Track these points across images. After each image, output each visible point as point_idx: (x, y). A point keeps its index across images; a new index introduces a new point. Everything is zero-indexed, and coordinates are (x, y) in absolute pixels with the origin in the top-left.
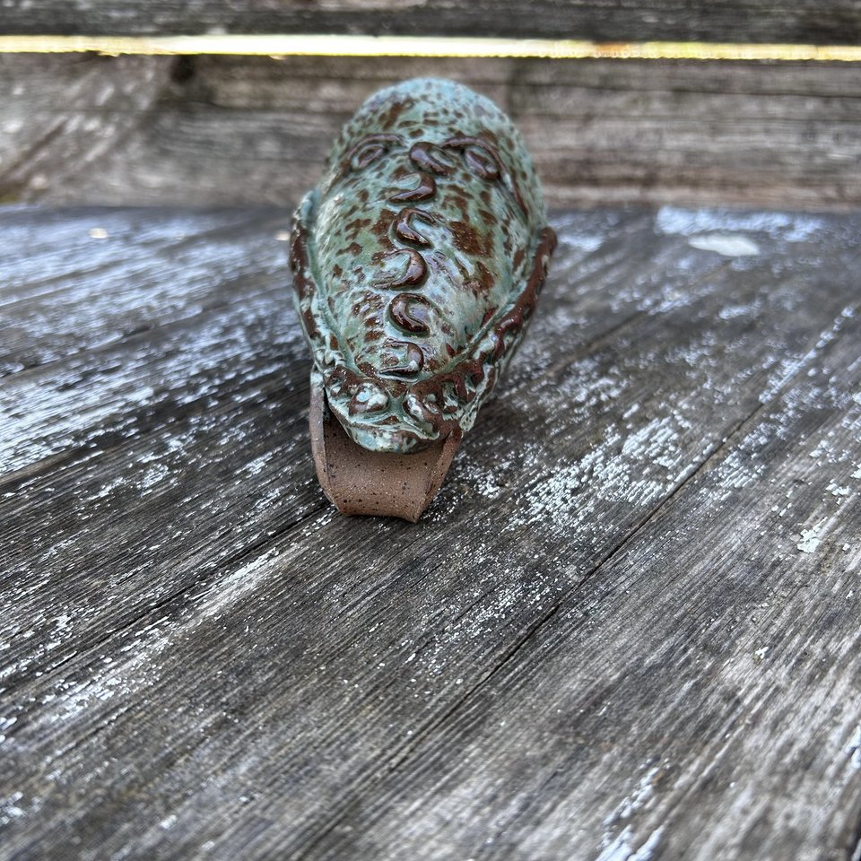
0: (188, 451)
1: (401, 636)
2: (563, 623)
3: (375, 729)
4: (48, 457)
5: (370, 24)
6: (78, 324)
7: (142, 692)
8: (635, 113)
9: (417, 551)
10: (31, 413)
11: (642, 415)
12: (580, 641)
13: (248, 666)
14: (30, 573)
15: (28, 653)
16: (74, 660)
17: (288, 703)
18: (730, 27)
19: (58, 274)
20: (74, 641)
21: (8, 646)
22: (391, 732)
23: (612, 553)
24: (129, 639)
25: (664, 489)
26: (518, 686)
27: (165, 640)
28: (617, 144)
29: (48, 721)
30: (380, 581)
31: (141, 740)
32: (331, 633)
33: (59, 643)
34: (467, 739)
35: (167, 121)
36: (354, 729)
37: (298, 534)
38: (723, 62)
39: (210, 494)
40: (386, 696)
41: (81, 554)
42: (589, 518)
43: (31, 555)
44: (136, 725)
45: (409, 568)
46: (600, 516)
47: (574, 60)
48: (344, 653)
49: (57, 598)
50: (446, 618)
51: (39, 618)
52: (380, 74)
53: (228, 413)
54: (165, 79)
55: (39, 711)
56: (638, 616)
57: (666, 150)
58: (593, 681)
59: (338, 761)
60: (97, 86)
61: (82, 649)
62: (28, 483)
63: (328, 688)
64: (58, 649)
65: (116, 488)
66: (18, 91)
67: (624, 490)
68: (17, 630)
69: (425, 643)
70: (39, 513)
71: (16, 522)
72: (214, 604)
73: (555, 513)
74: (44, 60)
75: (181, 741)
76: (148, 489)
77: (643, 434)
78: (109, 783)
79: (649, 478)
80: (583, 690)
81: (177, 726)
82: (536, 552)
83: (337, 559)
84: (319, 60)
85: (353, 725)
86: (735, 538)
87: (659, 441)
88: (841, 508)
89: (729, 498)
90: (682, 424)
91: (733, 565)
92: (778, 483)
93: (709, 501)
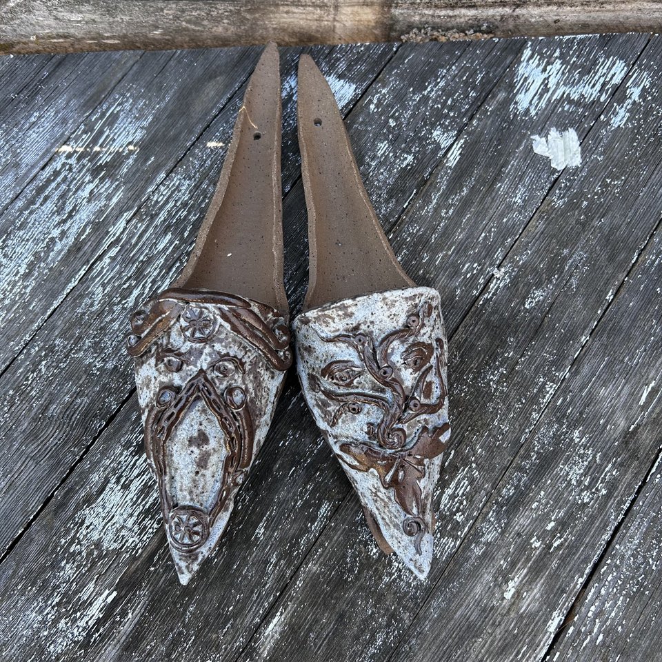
86: (478, 589)
87: (460, 494)
88: (533, 560)
89: (484, 553)
90: (475, 473)
91: (474, 610)
92: (509, 537)
93: (474, 555)
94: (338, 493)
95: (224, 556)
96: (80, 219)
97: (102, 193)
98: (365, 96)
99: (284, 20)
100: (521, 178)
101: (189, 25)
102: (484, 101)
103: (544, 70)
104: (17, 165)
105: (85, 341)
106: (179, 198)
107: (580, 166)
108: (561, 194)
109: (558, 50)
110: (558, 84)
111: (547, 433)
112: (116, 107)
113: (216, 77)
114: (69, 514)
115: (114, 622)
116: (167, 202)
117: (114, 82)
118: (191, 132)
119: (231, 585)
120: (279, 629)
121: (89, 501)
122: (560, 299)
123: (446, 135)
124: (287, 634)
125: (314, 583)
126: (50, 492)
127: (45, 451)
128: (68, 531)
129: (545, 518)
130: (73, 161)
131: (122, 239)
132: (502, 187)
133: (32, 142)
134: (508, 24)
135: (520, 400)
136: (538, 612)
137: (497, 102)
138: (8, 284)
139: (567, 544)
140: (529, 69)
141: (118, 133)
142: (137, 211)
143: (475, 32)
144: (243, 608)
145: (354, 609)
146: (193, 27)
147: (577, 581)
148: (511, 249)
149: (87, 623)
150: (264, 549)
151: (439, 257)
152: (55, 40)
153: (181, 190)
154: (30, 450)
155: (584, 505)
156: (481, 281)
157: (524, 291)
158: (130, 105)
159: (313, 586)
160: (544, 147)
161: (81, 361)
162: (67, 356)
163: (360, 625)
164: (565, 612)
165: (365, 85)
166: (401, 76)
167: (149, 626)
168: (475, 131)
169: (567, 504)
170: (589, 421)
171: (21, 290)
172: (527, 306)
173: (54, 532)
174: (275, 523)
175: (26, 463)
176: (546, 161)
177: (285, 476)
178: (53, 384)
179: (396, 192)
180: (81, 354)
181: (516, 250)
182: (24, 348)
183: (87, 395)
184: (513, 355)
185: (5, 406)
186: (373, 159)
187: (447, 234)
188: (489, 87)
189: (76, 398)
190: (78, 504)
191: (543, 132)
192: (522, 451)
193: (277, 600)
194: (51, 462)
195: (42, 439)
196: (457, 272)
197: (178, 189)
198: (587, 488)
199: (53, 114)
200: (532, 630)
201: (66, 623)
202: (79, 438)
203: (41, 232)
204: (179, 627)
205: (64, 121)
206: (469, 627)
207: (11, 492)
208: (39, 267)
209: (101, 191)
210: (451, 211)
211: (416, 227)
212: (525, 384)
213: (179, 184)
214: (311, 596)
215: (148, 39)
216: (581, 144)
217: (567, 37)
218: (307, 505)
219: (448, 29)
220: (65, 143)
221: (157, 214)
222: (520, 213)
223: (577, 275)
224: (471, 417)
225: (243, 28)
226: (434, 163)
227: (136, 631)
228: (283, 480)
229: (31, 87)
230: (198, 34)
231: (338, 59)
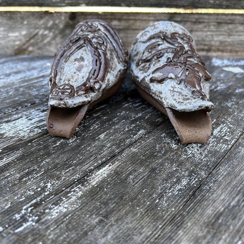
0: (81, 131)
1: (153, 193)
2: (203, 191)
3: (149, 224)
4: (40, 132)
5: (128, 3)
6: (45, 92)
7: (75, 209)
8: (206, 30)
9: (154, 165)
10: (34, 118)
11: (217, 122)
12: (209, 197)
13: (107, 202)
14: (38, 169)
15: (40, 195)
16: (54, 198)
17: (121, 215)
18: (235, 4)
19: (38, 76)
20: (53, 192)
21: (33, 193)
22: (154, 226)
23: (215, 168)
24: (70, 192)
25: (228, 147)
26: (192, 211)
27: (81, 193)
28: (200, 39)
29: (48, 218)
30: (144, 175)
31: (76, 226)
32: (131, 192)
33: (48, 192)
34: (178, 229)
35: (68, 31)
36: (143, 224)
37: (117, 159)
38: (233, 14)
39: (90, 145)
40: (151, 213)
41: (53, 164)
42: (206, 156)
43: (38, 164)
44: (75, 221)
45: (152, 171)
46: (210, 155)
47: (188, 13)
48: (136, 199)
49: (47, 177)
50: (166, 188)
51: (42, 184)
52: (130, 18)
53: (92, 120)
54: (68, 19)
55: (44, 215)
56: (227, 189)
57: (214, 41)
58: (215, 211)
59: (139, 235)
60: (48, 21)
61: (56, 195)
62: (35, 141)
63: (132, 210)
64: (48, 194)
65: (61, 142)
66: (25, 23)
67: (216, 147)
68: (35, 188)
69: (161, 196)
70: (39, 150)
71: (32, 153)
72: (94, 181)
73: (195, 154)
74: (33, 13)
75: (89, 226)
76: (71, 143)
77: (219, 129)
78: (68, 240)
79: (223, 143)
80: (213, 213)
81: (87, 221)
82: (191, 167)
83: (130, 167)
84: (112, 14)
85: (142, 223)
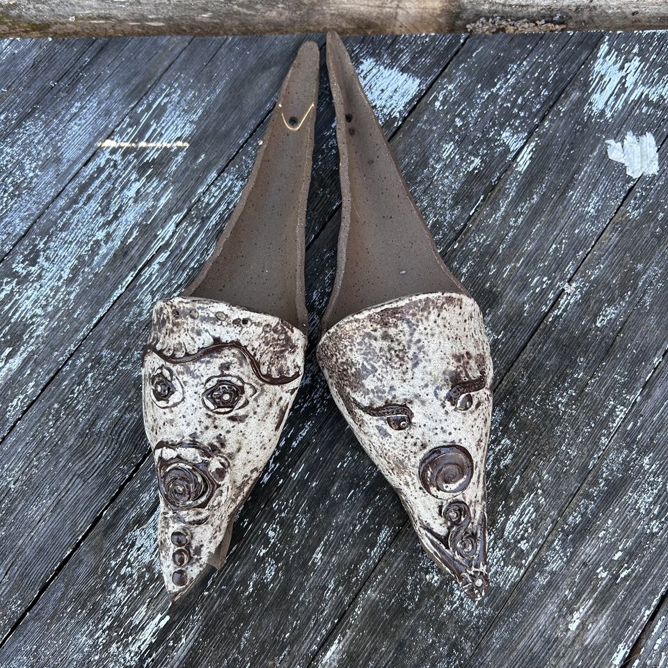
0: (280, 541)
9: (402, 634)
25: (519, 574)
37: (348, 622)
39: (301, 586)
43: (236, 644)
45: (399, 648)
65: (255, 583)
67: (499, 575)
76: (270, 582)
77: (518, 513)
79: (514, 562)
82: (454, 634)
86: (542, 620)
87: (525, 521)
88: (599, 590)
89: (548, 582)
90: (541, 500)
91: (537, 641)
92: (575, 567)
93: (538, 585)
94: (398, 518)
95: (280, 581)
96: (126, 221)
97: (150, 193)
98: (429, 92)
99: (344, 6)
100: (595, 186)
101: (241, 9)
102: (557, 100)
103: (622, 68)
104: (58, 160)
105: (134, 352)
106: (232, 201)
107: (657, 174)
108: (636, 204)
109: (637, 46)
110: (636, 83)
111: (616, 459)
112: (164, 98)
113: (270, 68)
114: (119, 534)
115: (167, 647)
116: (218, 205)
117: (161, 70)
118: (243, 128)
119: (288, 611)
120: (337, 657)
121: (140, 521)
122: (633, 317)
123: (515, 136)
124: (345, 662)
125: (373, 610)
126: (99, 511)
127: (93, 468)
128: (118, 553)
129: (613, 547)
130: (117, 157)
131: (171, 243)
132: (574, 195)
133: (74, 135)
134: (582, 14)
135: (589, 424)
136: (603, 644)
137: (571, 102)
138: (51, 290)
139: (634, 575)
140: (605, 67)
141: (166, 128)
142: (187, 213)
143: (546, 22)
144: (300, 635)
145: (414, 638)
146: (245, 11)
147: (644, 613)
148: (582, 262)
149: (139, 647)
150: (321, 575)
151: (507, 269)
152: (96, 22)
153: (233, 191)
154: (77, 468)
155: (653, 535)
156: (551, 296)
157: (595, 307)
158: (179, 96)
159: (372, 614)
160: (620, 153)
161: (130, 373)
162: (114, 368)
163: (421, 655)
164: (631, 644)
165: (430, 79)
166: (468, 71)
167: (203, 652)
168: (547, 134)
169: (635, 533)
170: (659, 447)
171: (65, 297)
172: (598, 325)
173: (103, 553)
174: (333, 549)
175: (73, 481)
176: (622, 168)
177: (343, 499)
178: (100, 397)
179: (462, 197)
180: (130, 366)
181: (588, 263)
182: (69, 359)
183: (136, 410)
184: (583, 376)
185: (50, 420)
186: (437, 162)
187: (515, 244)
188: (562, 85)
189: (124, 413)
190: (128, 525)
191: (619, 137)
192: (590, 478)
193: (335, 627)
194: (100, 480)
195: (90, 456)
196: (525, 287)
197: (230, 190)
198: (657, 517)
199: (95, 105)
200: (597, 663)
201: (118, 648)
202: (128, 456)
203: (84, 234)
204: (234, 654)
205: (108, 113)
206: (531, 659)
207: (58, 510)
208: (83, 272)
209: (149, 191)
210: (520, 220)
211: (482, 237)
212: (594, 407)
213: (232, 185)
214: (370, 624)
215: (196, 22)
216: (659, 149)
217: (647, 32)
218: (365, 530)
219: (518, 19)
220: (109, 137)
221: (208, 218)
222: (593, 224)
223: (651, 292)
224: (537, 441)
225: (298, 13)
226: (502, 167)
227: (190, 657)
228: (341, 503)
229: (72, 74)
230: (249, 18)
231: (401, 51)
